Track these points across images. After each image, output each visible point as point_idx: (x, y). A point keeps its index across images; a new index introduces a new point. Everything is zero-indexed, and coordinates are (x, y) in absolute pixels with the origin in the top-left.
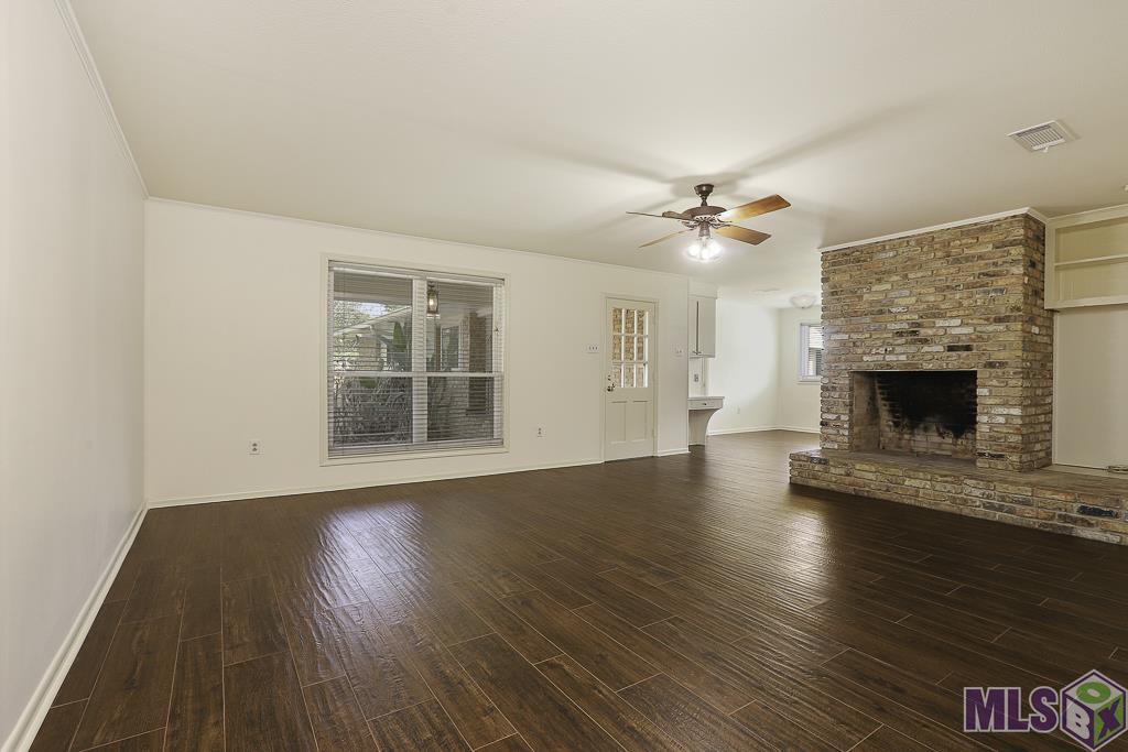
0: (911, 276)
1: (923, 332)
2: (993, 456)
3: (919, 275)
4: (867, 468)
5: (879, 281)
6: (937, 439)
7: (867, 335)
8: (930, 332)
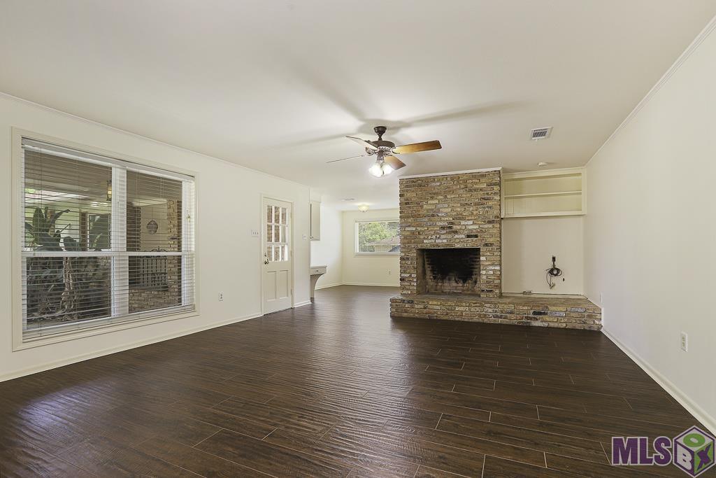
0: (448, 197)
1: (455, 227)
2: (488, 291)
3: (453, 196)
4: (435, 303)
5: (432, 198)
6: (455, 284)
7: (426, 229)
8: (458, 227)
